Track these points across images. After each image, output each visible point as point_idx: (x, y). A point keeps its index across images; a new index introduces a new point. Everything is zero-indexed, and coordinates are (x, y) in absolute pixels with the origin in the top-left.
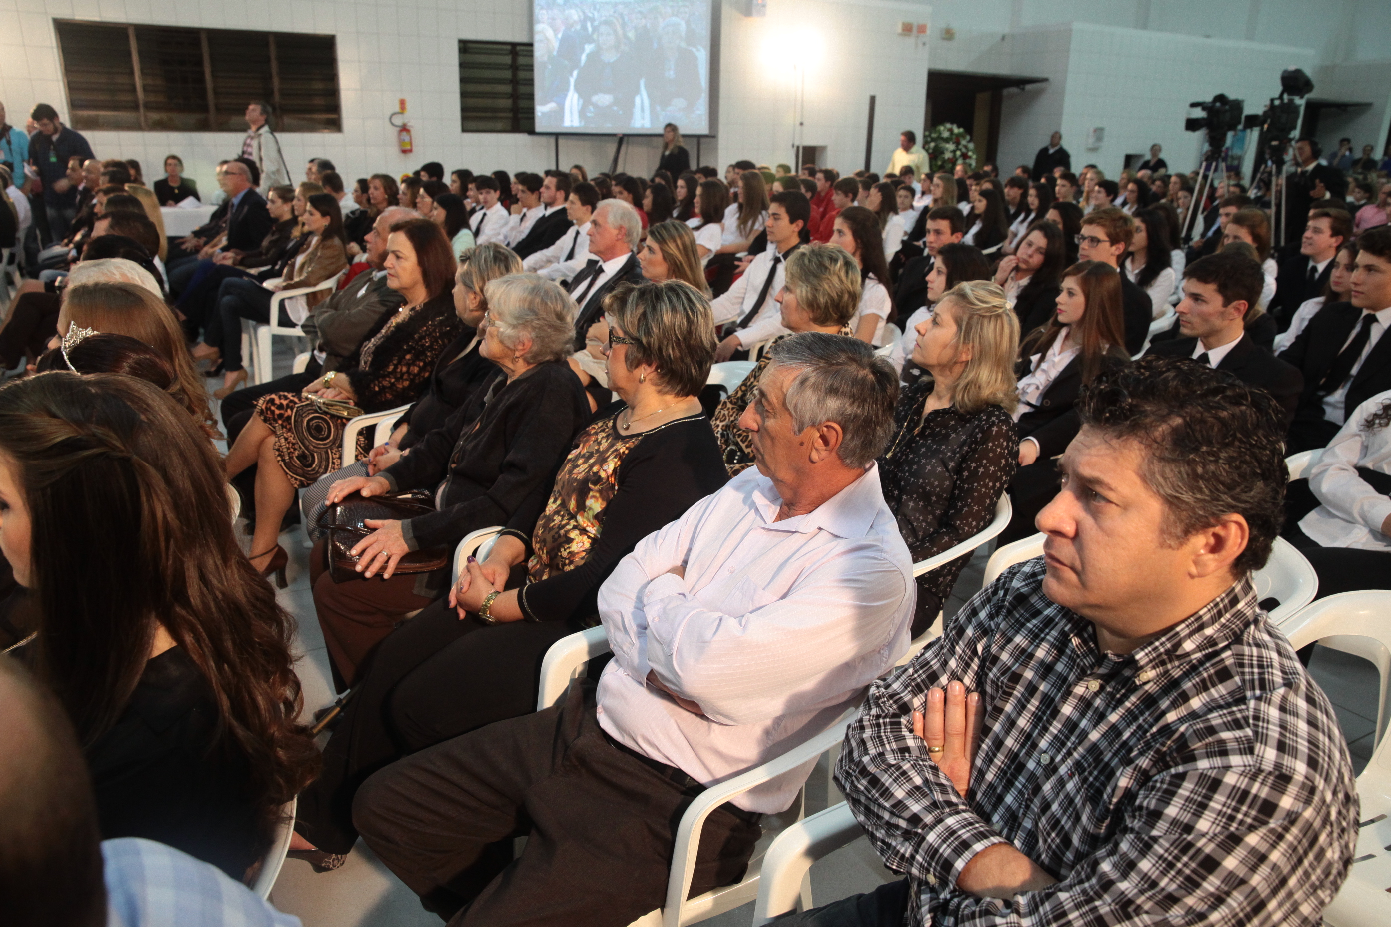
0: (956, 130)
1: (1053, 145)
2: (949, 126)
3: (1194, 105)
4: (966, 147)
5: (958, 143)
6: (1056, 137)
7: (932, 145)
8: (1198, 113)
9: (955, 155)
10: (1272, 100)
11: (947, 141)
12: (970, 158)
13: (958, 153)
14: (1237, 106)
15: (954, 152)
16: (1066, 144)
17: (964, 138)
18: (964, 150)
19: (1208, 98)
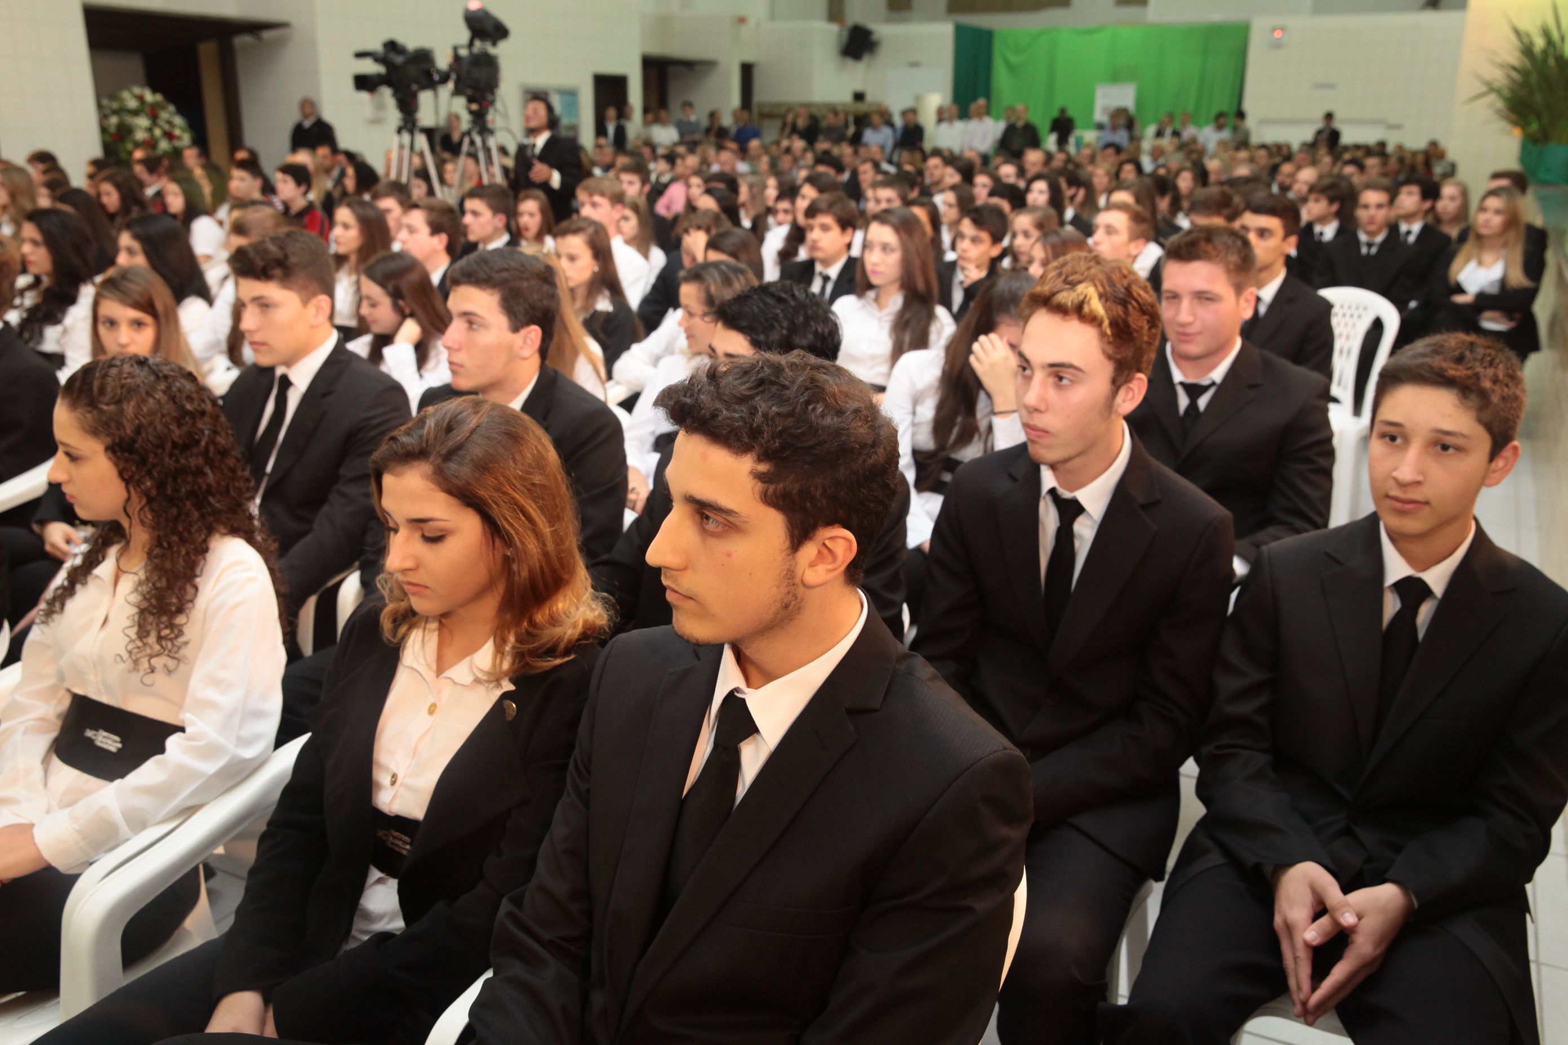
0: (149, 97)
1: (306, 116)
2: (137, 90)
3: (360, 55)
4: (170, 123)
5: (154, 117)
6: (308, 106)
7: (114, 120)
8: (370, 67)
9: (152, 135)
10: (455, 49)
11: (136, 113)
12: (179, 138)
13: (158, 132)
14: (424, 57)
15: (150, 130)
16: (329, 115)
17: (164, 108)
18: (167, 127)
19: (376, 45)
